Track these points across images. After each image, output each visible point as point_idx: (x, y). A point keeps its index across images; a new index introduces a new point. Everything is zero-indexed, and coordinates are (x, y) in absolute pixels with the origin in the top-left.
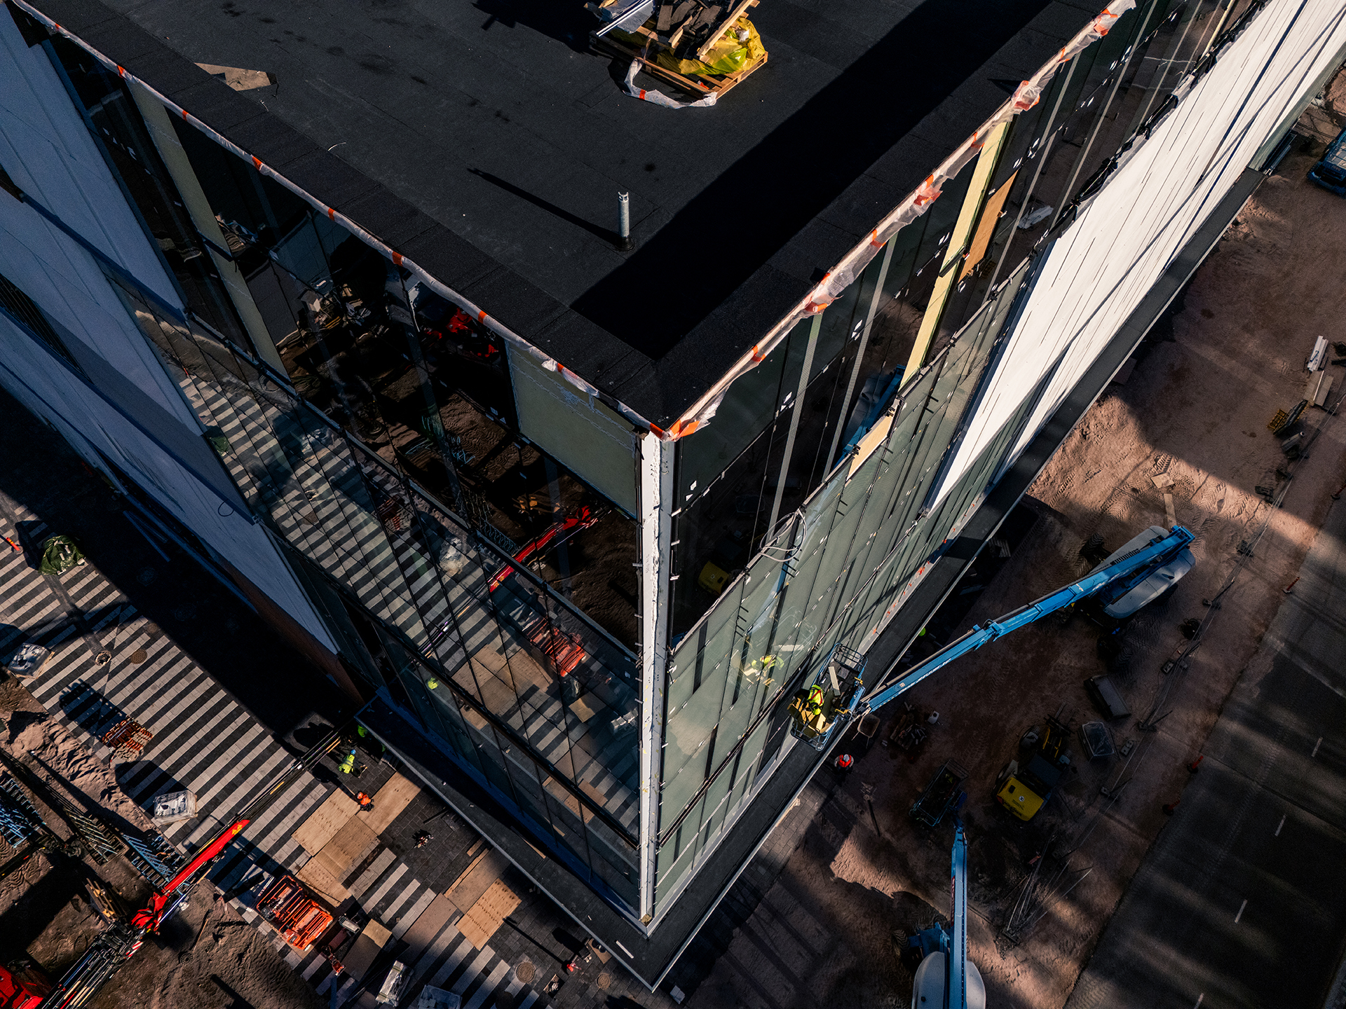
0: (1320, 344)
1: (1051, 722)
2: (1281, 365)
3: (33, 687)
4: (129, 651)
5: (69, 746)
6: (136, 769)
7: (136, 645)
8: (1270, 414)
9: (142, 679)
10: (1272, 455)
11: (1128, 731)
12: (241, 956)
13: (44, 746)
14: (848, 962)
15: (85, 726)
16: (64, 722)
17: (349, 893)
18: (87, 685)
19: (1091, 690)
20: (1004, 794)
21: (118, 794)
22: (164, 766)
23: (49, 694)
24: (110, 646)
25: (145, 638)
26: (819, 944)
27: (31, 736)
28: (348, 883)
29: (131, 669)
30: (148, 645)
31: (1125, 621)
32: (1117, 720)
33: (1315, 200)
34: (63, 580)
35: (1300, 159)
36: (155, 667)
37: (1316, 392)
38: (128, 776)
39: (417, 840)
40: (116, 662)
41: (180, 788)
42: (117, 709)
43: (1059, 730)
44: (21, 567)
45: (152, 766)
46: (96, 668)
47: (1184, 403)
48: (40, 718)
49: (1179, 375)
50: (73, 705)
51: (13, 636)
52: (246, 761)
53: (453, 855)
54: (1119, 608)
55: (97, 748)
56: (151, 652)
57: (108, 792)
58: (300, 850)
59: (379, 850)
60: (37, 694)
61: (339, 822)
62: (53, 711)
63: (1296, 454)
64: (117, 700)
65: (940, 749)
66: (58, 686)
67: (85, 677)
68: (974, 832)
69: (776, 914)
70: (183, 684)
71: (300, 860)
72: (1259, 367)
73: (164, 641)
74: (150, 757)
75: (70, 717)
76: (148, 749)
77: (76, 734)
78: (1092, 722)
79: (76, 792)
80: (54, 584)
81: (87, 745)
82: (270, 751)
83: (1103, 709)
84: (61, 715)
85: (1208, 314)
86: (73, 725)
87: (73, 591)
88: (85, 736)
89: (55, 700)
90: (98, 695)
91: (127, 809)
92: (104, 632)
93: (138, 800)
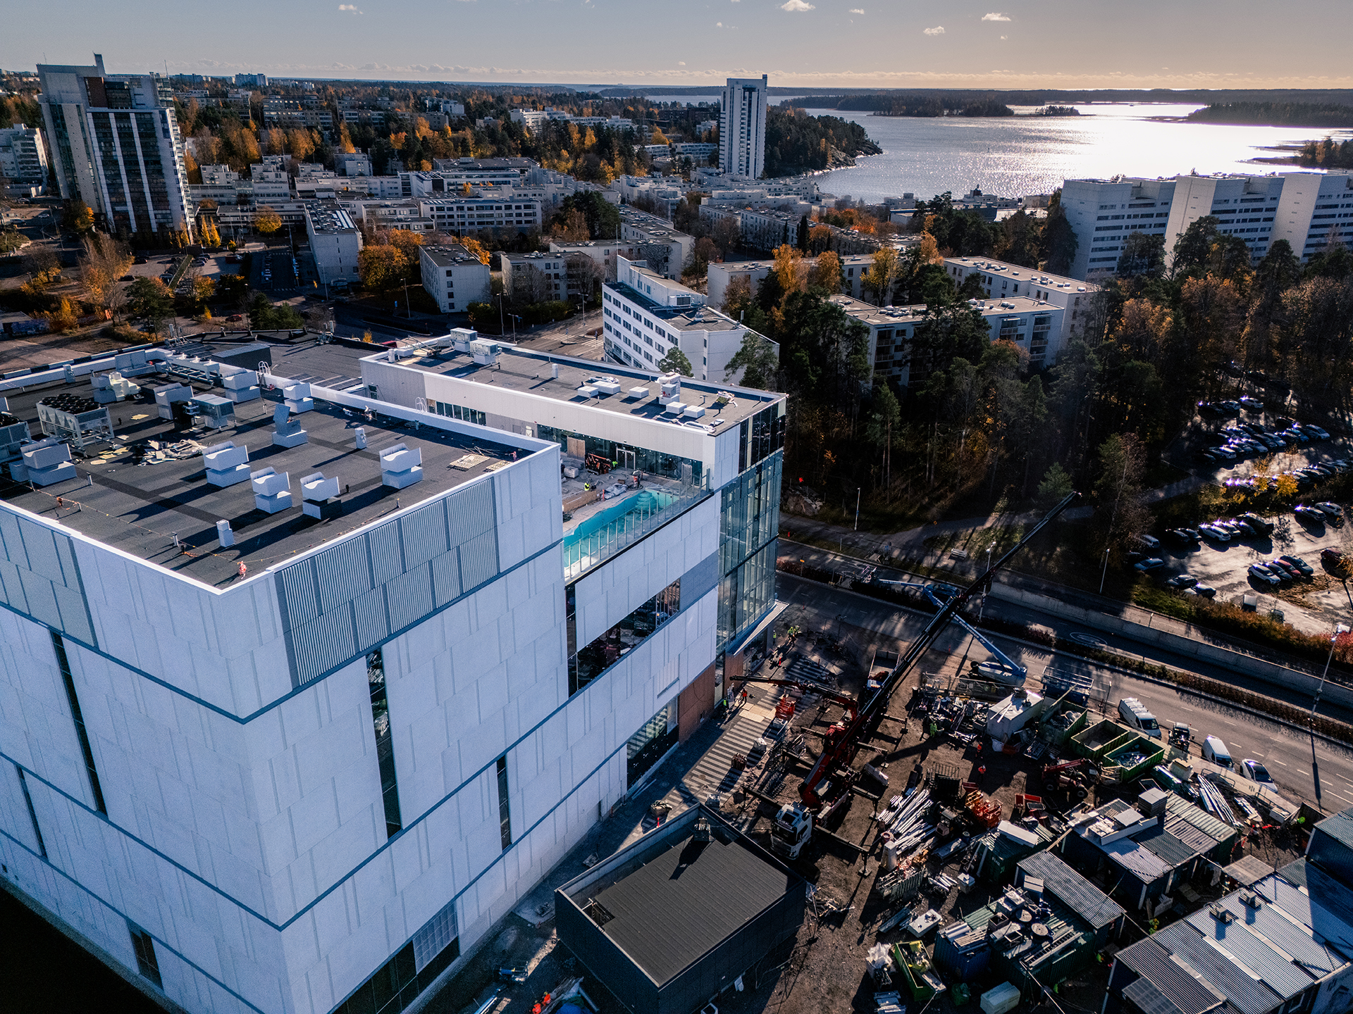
4: (701, 781)
7: (697, 779)
9: (712, 773)
17: (774, 709)
21: (759, 765)
23: (725, 796)
25: (694, 778)
28: (771, 710)
29: (707, 777)
30: (697, 776)
36: (707, 771)
38: (752, 765)
40: (706, 783)
42: (727, 776)
46: (710, 788)
50: (728, 789)
52: (737, 738)
55: (743, 777)
56: (699, 774)
58: (764, 721)
59: (759, 705)
60: (726, 800)
61: (752, 714)
67: (715, 789)
71: (767, 720)
73: (694, 772)
79: (761, 776)
82: (732, 733)
91: (764, 760)
92: (693, 790)
93: (760, 759)
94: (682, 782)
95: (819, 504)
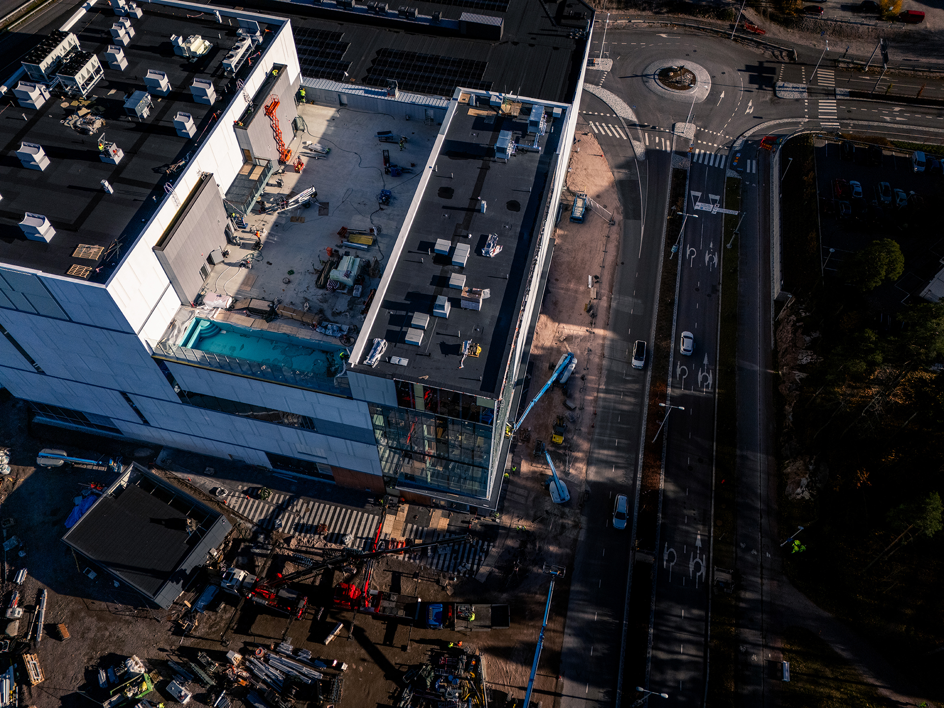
0: (590, 277)
1: (558, 417)
2: (582, 288)
3: (283, 531)
4: (303, 510)
5: (306, 540)
6: (329, 536)
7: (304, 507)
8: (583, 307)
9: (313, 515)
10: (588, 319)
11: (577, 411)
12: (387, 564)
13: (299, 543)
14: (533, 496)
15: (306, 533)
16: (299, 535)
17: (405, 538)
18: (298, 524)
19: (565, 404)
20: (553, 440)
21: (329, 544)
22: (336, 532)
23: (289, 531)
24: (297, 511)
25: (305, 505)
26: (526, 494)
27: (293, 542)
28: (403, 536)
29: (308, 514)
30: (308, 506)
31: (566, 383)
32: (573, 410)
33: (575, 227)
34: (269, 500)
35: (566, 213)
36: (314, 511)
37: (593, 295)
38: (328, 539)
39: (415, 517)
40: (302, 514)
41: (345, 535)
42: (312, 525)
43: (561, 419)
44: (254, 502)
45: (333, 534)
46: (297, 518)
47: (560, 312)
48: (293, 537)
49: (555, 304)
50: (299, 530)
51: (266, 521)
52: (358, 521)
53: (426, 517)
54: (563, 380)
55: (314, 537)
56: (310, 507)
57: (325, 545)
58: (386, 534)
59: (406, 525)
60: (286, 531)
61: (392, 523)
62: (294, 533)
63: (594, 316)
64: (310, 522)
65: (534, 436)
66: (291, 527)
67: (296, 521)
68: (550, 453)
69: (512, 492)
70: (326, 511)
71: (388, 536)
72: (576, 291)
73: (311, 503)
74: (331, 531)
75: (300, 533)
76: (329, 530)
77: (305, 536)
78: (567, 413)
79: (316, 548)
80: (268, 503)
81: (310, 537)
82: (362, 515)
83: (569, 408)
84: (297, 534)
85: (557, 280)
86: (303, 534)
87: (274, 502)
88: (308, 536)
89: (292, 531)
90: (303, 524)
91: (334, 546)
92: (293, 508)
93: (335, 543)
94: (298, 498)
95: (807, 495)
